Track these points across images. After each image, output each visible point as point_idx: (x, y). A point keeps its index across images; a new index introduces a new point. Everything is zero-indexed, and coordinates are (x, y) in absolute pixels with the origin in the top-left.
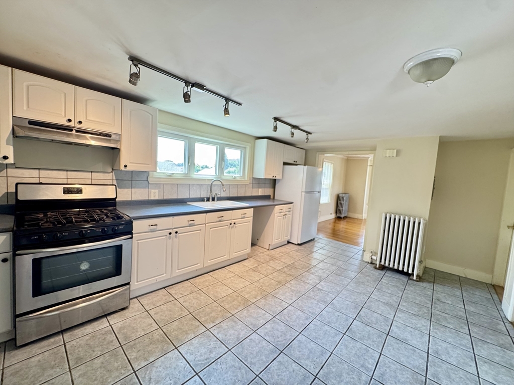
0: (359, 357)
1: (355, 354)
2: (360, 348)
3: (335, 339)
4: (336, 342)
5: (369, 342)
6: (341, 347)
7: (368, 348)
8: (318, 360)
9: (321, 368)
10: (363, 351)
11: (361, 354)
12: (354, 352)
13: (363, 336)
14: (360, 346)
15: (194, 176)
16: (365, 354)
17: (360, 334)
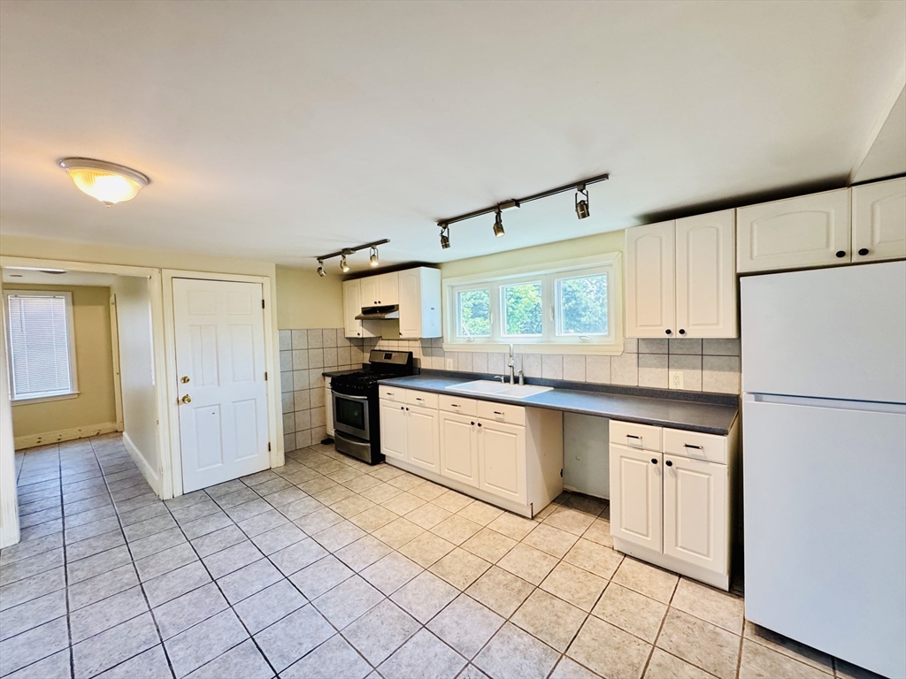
0: (200, 639)
1: (208, 637)
2: (210, 649)
3: (250, 618)
4: (245, 617)
5: (211, 671)
6: (231, 621)
7: (201, 664)
8: (232, 587)
9: (220, 589)
10: (203, 652)
11: (201, 645)
12: (211, 636)
13: (227, 669)
14: (213, 651)
15: (500, 340)
16: (197, 652)
17: (236, 664)
